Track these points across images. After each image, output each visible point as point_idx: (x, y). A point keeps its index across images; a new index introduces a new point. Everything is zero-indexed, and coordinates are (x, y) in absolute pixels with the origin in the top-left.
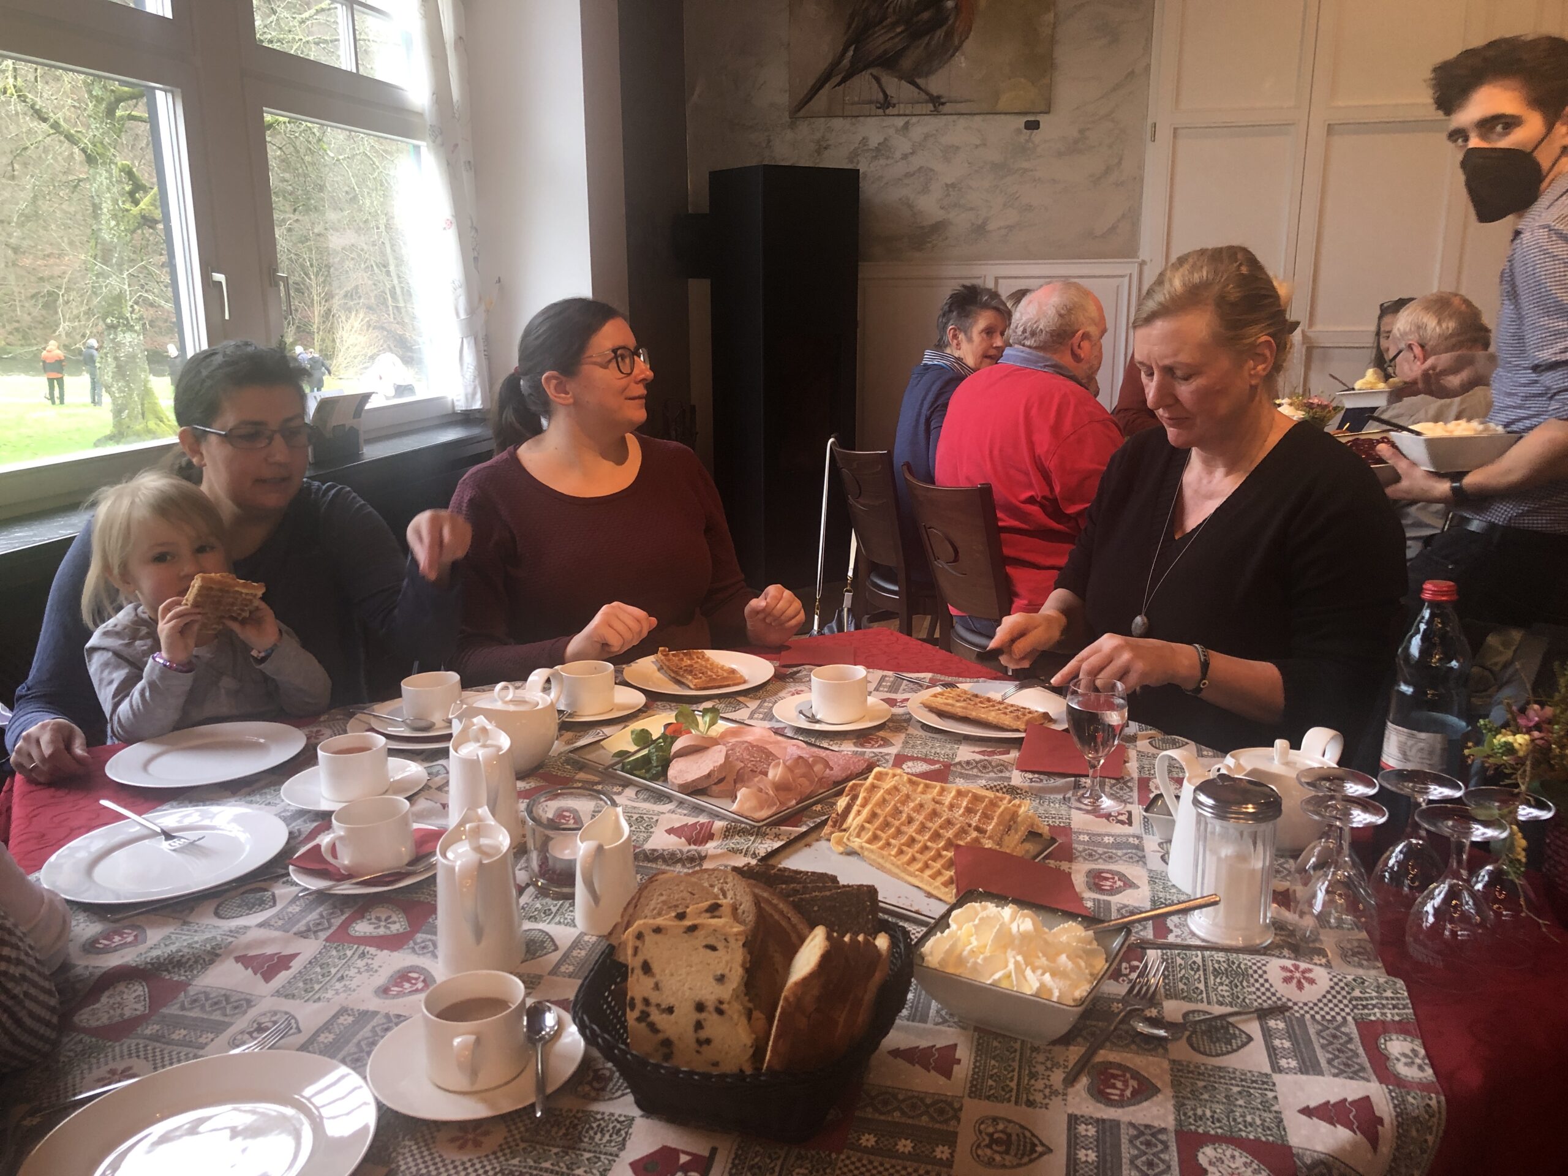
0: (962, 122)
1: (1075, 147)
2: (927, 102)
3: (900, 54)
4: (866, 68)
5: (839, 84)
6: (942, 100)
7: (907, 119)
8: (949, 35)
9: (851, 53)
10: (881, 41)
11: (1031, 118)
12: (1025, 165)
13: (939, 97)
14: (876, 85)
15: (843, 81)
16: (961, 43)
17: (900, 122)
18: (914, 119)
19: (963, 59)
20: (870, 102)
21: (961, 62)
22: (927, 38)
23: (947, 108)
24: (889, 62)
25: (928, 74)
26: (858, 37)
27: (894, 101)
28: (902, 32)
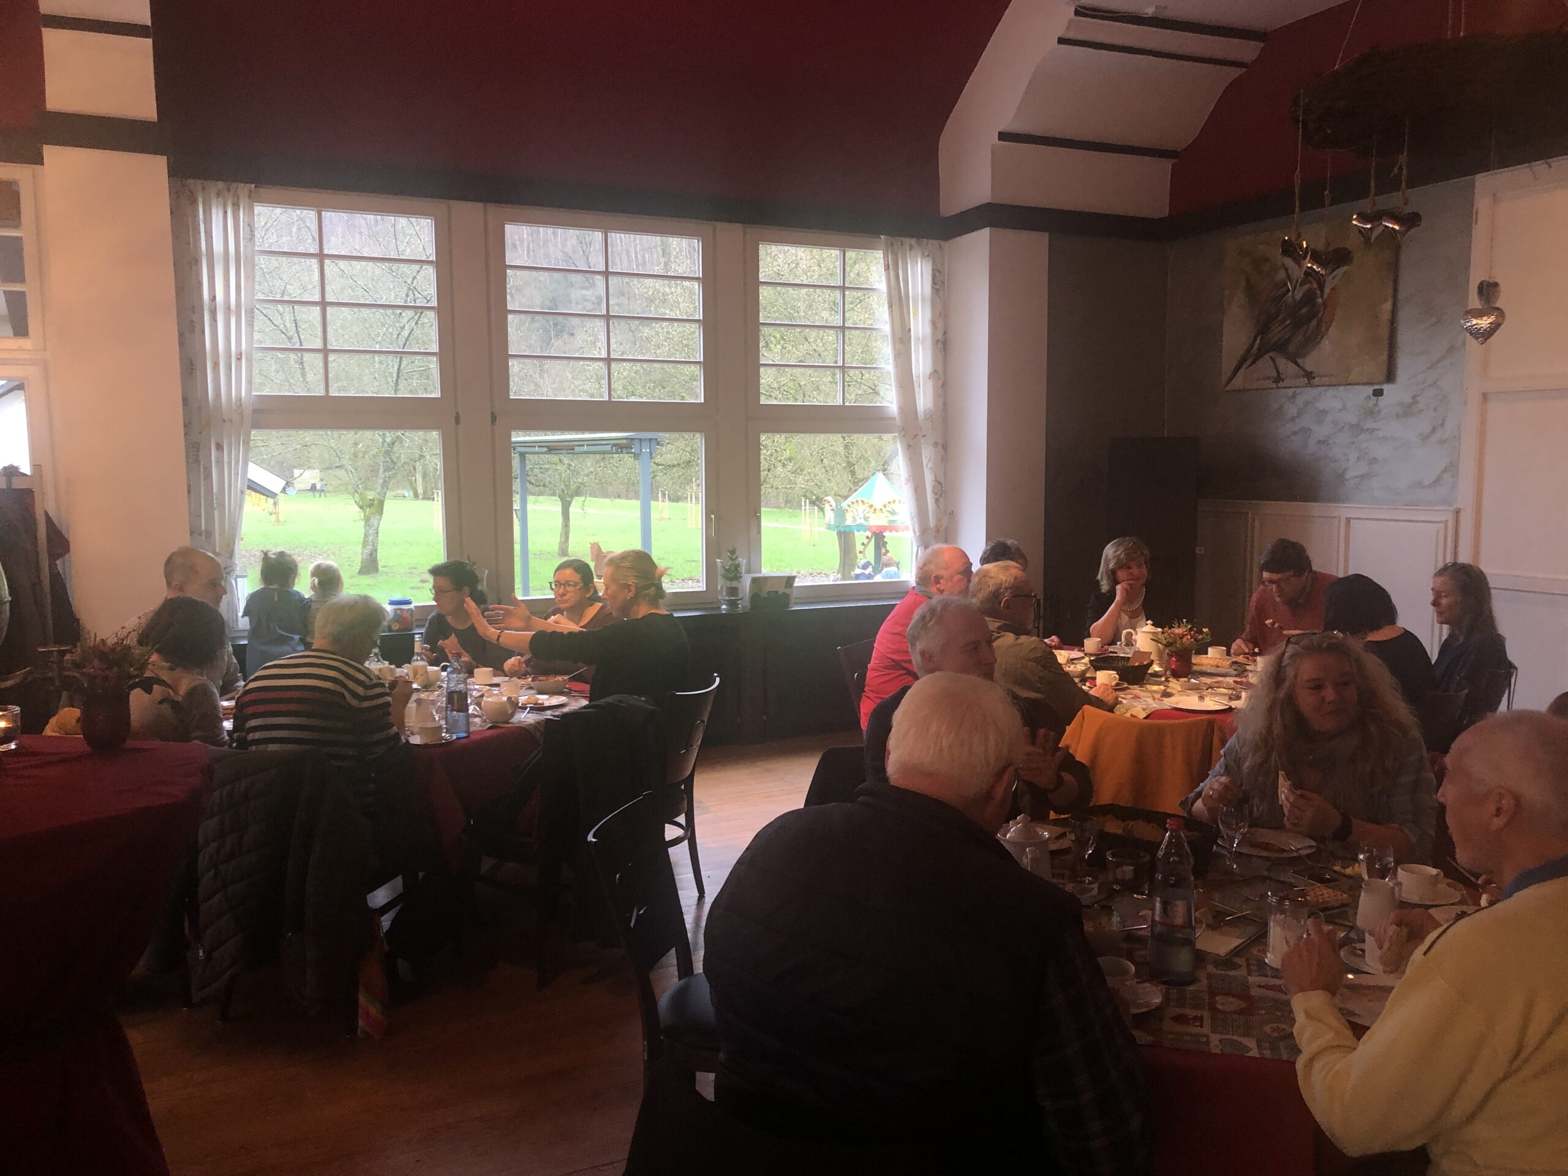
0: (1331, 392)
1: (1407, 411)
2: (1304, 377)
3: (1288, 341)
4: (1267, 352)
5: (1250, 365)
6: (1313, 375)
7: (1294, 390)
8: (1318, 325)
9: (1258, 341)
10: (1277, 332)
11: (1377, 387)
12: (1373, 426)
13: (1311, 373)
14: (1272, 364)
15: (1254, 362)
16: (1327, 329)
17: (1290, 392)
18: (1298, 390)
19: (1327, 342)
20: (1268, 378)
21: (1326, 344)
22: (1305, 327)
23: (1316, 381)
24: (1280, 347)
25: (1304, 356)
26: (1263, 330)
27: (1283, 377)
28: (1289, 324)
